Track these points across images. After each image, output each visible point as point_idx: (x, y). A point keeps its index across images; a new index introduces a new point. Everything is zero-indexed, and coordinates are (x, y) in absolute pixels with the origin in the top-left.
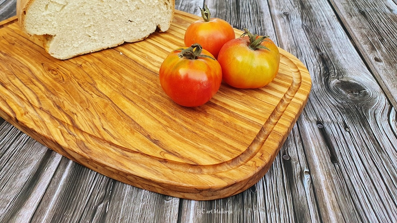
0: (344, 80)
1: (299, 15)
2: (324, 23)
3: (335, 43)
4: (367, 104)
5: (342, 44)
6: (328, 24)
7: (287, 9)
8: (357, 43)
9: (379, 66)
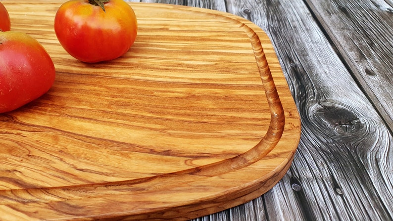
0: (328, 104)
1: (264, 13)
2: (296, 23)
3: (312, 49)
4: (364, 144)
5: (321, 51)
6: (302, 24)
7: (248, 5)
8: (340, 49)
9: (374, 83)
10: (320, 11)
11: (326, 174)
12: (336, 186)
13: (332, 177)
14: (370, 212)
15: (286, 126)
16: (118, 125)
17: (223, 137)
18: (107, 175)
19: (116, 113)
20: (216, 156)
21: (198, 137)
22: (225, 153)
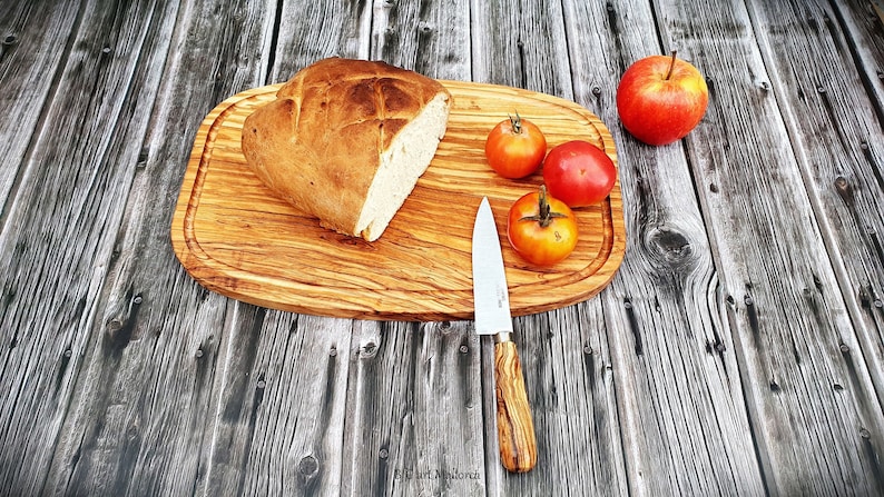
0: (665, 228)
4: (687, 268)
7: (599, 79)
9: (713, 202)
11: (652, 295)
13: (656, 297)
14: (677, 324)
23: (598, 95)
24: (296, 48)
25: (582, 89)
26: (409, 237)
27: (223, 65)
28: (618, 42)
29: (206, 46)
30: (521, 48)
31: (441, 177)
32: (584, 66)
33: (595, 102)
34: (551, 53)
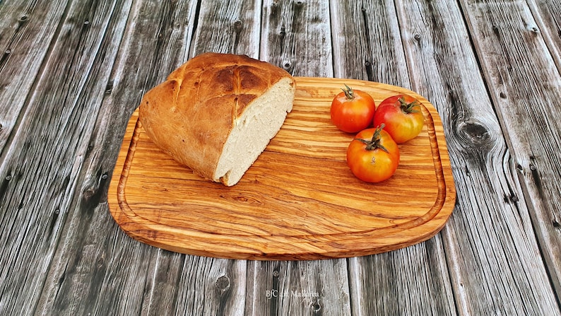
0: (470, 122)
1: (431, 39)
2: (456, 49)
3: (465, 77)
4: (487, 148)
5: (472, 78)
6: (460, 50)
7: (418, 29)
8: (486, 75)
9: (503, 104)
10: (476, 34)
11: (463, 166)
12: (467, 171)
13: (466, 167)
14: (482, 184)
15: (447, 198)
16: (348, 197)
17: (409, 206)
18: (350, 228)
19: (345, 189)
20: (406, 218)
21: (395, 206)
22: (411, 217)
23: (418, 39)
24: (212, 17)
25: (407, 36)
26: (287, 193)
27: (163, 29)
28: (431, 8)
29: (152, 18)
30: (364, 12)
31: (310, 147)
32: (408, 22)
33: (416, 44)
34: (384, 15)
